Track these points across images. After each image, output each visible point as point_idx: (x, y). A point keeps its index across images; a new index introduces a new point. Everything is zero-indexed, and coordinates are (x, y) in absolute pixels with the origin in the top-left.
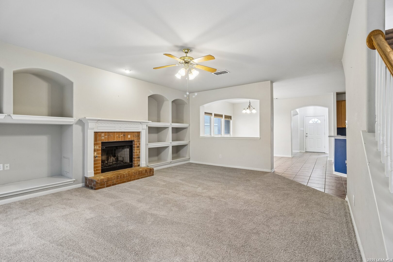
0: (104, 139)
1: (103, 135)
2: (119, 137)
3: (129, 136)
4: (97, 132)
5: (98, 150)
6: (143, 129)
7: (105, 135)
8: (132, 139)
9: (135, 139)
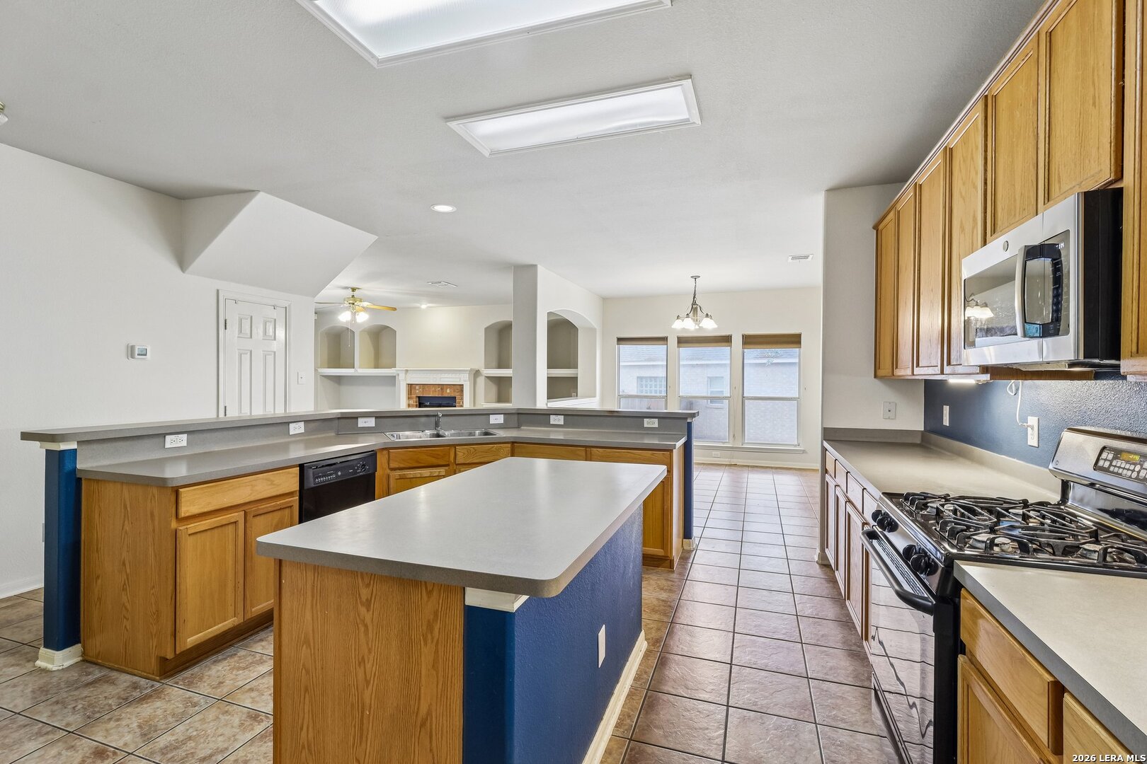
0: (419, 392)
1: (417, 387)
2: (436, 392)
3: (448, 391)
4: (412, 384)
5: (412, 405)
6: (465, 381)
7: (420, 388)
8: (453, 395)
9: (456, 395)
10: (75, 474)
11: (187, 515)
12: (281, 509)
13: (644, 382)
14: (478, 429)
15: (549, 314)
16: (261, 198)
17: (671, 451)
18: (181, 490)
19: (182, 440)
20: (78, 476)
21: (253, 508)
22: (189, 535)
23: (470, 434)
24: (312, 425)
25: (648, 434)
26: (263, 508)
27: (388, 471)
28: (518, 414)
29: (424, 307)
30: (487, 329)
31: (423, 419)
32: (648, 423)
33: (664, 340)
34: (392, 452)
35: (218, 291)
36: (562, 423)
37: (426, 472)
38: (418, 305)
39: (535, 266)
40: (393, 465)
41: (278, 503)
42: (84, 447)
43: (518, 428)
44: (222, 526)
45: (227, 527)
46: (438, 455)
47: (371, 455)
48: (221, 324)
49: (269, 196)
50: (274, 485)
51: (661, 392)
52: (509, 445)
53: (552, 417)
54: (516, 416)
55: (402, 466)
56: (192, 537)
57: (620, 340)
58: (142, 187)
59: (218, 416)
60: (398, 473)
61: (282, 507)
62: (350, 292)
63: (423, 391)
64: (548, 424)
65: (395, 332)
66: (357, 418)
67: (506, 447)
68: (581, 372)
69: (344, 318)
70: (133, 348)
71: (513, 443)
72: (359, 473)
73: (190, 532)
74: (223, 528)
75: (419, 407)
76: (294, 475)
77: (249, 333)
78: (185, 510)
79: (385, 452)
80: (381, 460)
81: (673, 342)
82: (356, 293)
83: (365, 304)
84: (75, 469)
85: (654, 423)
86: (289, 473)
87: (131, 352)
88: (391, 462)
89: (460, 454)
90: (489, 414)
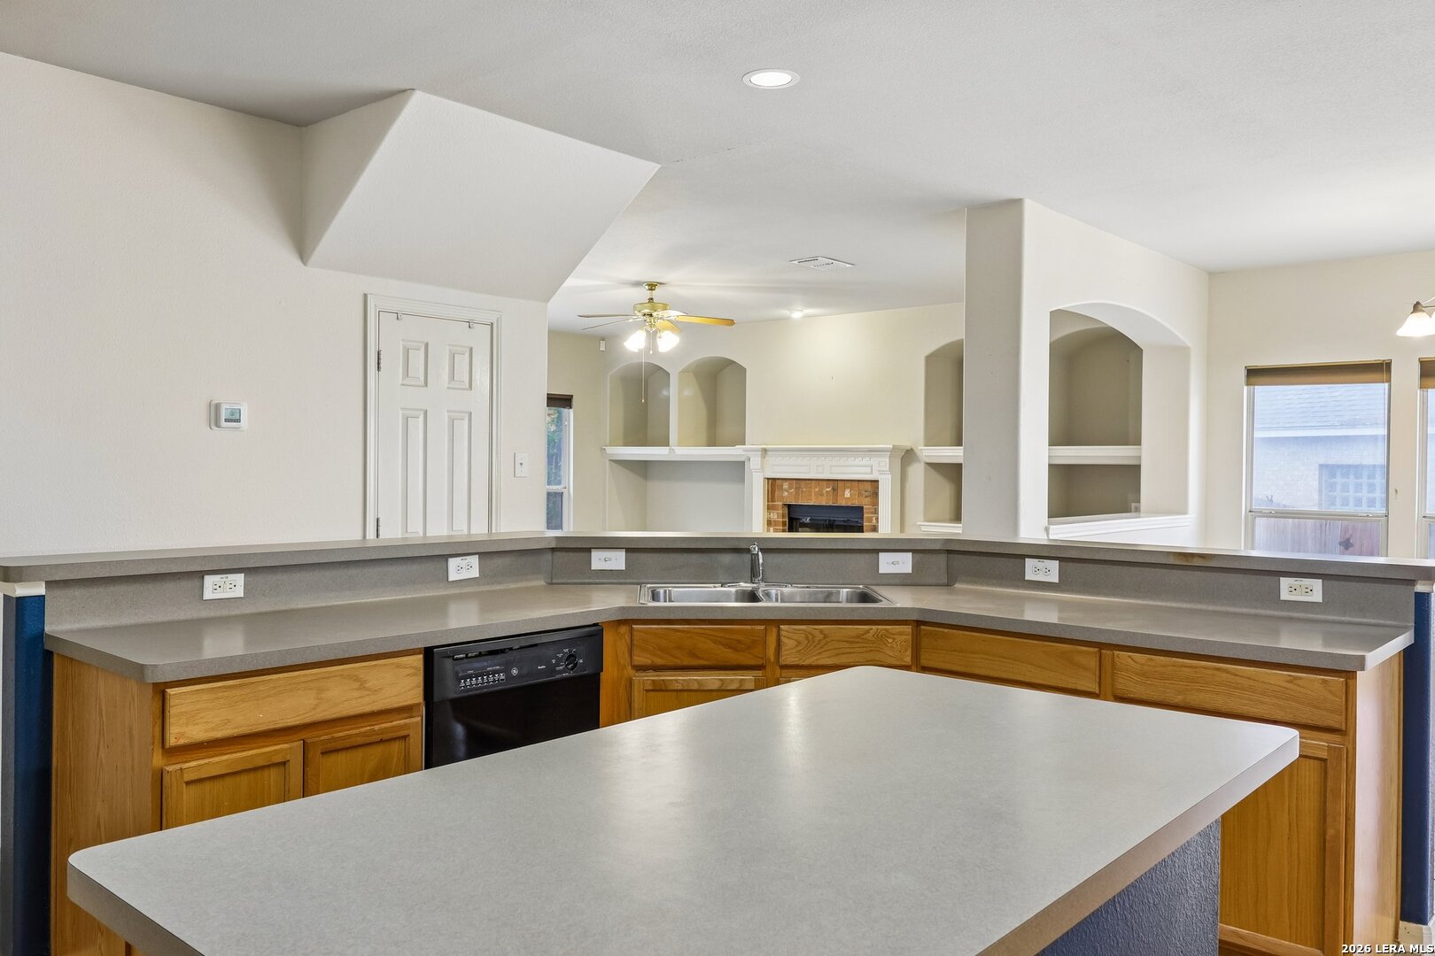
0: (788, 496)
1: (786, 486)
2: (822, 495)
3: (847, 494)
4: (774, 479)
5: (776, 523)
6: (881, 472)
7: (790, 488)
8: (856, 503)
9: (865, 502)
10: (43, 645)
11: (182, 741)
12: (382, 741)
13: (1339, 480)
14: (845, 584)
15: (1057, 316)
16: (418, 104)
17: (1350, 676)
18: (168, 691)
19: (233, 586)
20: (47, 647)
21: (324, 736)
22: (188, 783)
23: (828, 598)
24: (499, 562)
25: (1291, 619)
26: (342, 738)
27: (631, 672)
28: (949, 552)
29: (796, 315)
30: (931, 360)
31: (727, 559)
32: (1288, 589)
33: (1381, 369)
34: (640, 631)
35: (365, 296)
36: (1054, 578)
37: (712, 679)
38: (785, 312)
39: (1016, 204)
40: (640, 659)
41: (376, 728)
42: (58, 593)
43: (948, 585)
44: (256, 769)
45: (266, 772)
46: (739, 641)
47: (590, 635)
48: (370, 361)
49: (434, 98)
50: (365, 689)
51: (1371, 502)
52: (908, 629)
53: (1030, 564)
54: (943, 558)
55: (659, 661)
56: (192, 788)
57: (1256, 374)
58: (229, 109)
59: (364, 536)
60: (652, 677)
61: (385, 737)
62: (643, 294)
63: (797, 493)
64: (1019, 579)
65: (743, 370)
66: (589, 550)
67: (901, 634)
68: (1150, 454)
69: (635, 343)
70: (218, 407)
71: (919, 623)
72: (561, 672)
73: (188, 777)
74: (259, 774)
75: (791, 530)
76: (412, 671)
77: (422, 378)
78: (179, 732)
79: (624, 629)
80: (613, 648)
81: (1406, 373)
82: (657, 294)
83: (673, 314)
84: (41, 634)
85: (1314, 591)
86: (398, 666)
87: (216, 416)
88: (636, 651)
89: (788, 643)
90: (877, 551)
